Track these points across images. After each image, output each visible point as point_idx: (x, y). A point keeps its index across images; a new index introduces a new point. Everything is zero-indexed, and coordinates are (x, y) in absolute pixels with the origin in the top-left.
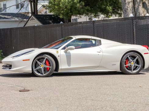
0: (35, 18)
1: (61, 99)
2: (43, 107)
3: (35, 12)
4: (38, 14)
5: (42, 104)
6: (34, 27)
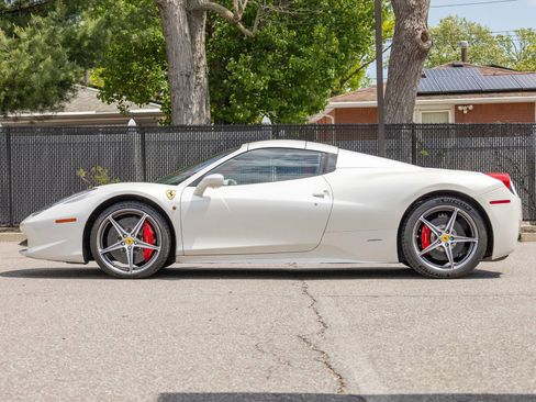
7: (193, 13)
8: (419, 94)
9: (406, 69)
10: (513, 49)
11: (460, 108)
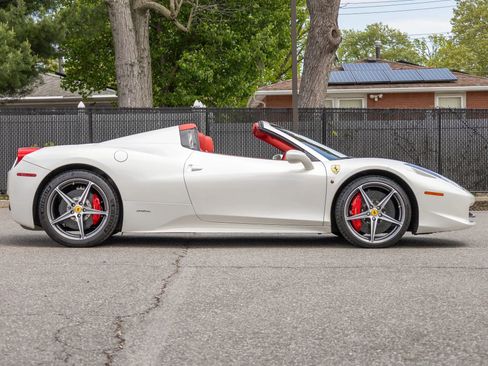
7: (137, 12)
8: (330, 85)
9: (319, 61)
10: (426, 51)
11: (372, 96)
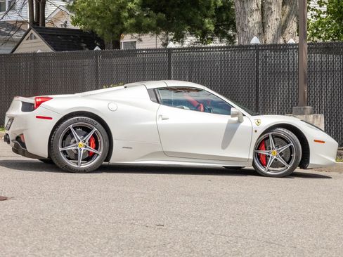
0: (37, 36)
1: (75, 221)
2: (29, 237)
3: (38, 22)
4: (47, 25)
5: (28, 231)
6: (35, 54)
